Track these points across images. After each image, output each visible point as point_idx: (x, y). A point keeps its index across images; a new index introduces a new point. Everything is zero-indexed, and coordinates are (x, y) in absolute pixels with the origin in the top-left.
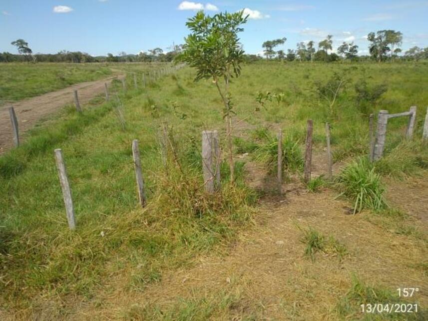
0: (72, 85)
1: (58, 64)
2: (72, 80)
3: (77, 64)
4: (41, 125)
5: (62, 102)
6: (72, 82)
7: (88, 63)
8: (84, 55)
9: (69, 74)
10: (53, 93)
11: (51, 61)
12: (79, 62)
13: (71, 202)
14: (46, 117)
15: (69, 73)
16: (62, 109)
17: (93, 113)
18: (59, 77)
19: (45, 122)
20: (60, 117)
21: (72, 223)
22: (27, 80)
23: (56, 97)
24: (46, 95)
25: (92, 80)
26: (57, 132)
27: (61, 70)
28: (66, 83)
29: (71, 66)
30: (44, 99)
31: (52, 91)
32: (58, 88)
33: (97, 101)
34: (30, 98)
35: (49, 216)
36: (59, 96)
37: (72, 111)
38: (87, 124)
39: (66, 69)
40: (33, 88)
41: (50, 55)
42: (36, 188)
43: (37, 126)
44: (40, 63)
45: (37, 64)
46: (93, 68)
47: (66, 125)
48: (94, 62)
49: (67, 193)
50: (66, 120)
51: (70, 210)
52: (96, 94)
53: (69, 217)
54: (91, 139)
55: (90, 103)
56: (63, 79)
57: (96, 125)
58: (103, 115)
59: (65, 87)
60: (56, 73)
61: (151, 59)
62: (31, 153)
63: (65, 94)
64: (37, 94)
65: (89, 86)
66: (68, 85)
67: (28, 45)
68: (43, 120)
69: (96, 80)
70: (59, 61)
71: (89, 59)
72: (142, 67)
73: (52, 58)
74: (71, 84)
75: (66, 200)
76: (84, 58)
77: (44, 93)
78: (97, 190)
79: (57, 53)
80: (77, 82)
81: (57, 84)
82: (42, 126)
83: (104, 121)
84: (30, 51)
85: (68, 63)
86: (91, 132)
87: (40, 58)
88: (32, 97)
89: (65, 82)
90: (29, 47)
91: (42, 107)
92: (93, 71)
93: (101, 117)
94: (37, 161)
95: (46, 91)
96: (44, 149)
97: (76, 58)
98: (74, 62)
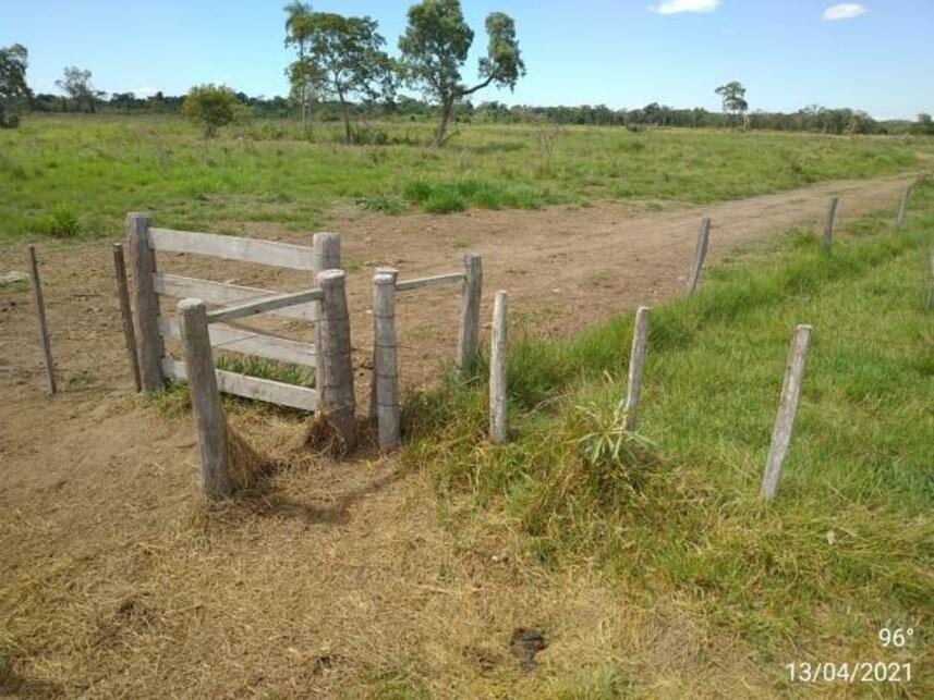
0: (814, 184)
1: (791, 135)
2: (814, 173)
3: (834, 136)
4: (733, 261)
5: (785, 219)
6: (816, 177)
7: (861, 136)
8: (857, 118)
9: (810, 159)
10: (767, 196)
11: (778, 128)
12: (839, 132)
13: (786, 441)
14: (747, 247)
15: (813, 156)
16: (781, 233)
17: (854, 254)
18: (789, 165)
19: (742, 257)
20: (775, 251)
21: (771, 485)
22: (724, 165)
23: (773, 207)
24: (755, 200)
25: (862, 176)
26: (766, 280)
27: (796, 149)
28: (803, 177)
29: (817, 140)
30: (746, 207)
31: (768, 192)
32: (783, 188)
33: (866, 228)
34: (723, 202)
35: (724, 449)
36: (779, 205)
37: (809, 240)
38: (833, 277)
39: (806, 147)
40: (732, 184)
41: (780, 114)
42: (706, 386)
43: (727, 261)
44: (755, 132)
45: (747, 133)
46: (871, 149)
47: (789, 272)
48: (874, 133)
49: (787, 421)
50: (786, 259)
51: (777, 455)
52: (865, 211)
53: (771, 470)
54: (836, 313)
55: (848, 230)
56: (798, 170)
57: (855, 284)
58: (874, 263)
59: (797, 186)
60: (785, 156)
62: (707, 315)
63: (792, 202)
64: (735, 196)
65: (854, 190)
66: (803, 183)
67: (745, 94)
68: (738, 251)
69: (870, 178)
70: (795, 128)
71: (866, 126)
73: (781, 123)
74: (810, 181)
75: (778, 433)
76: (855, 123)
77: (751, 194)
78: (833, 432)
79: (797, 111)
80: (830, 177)
81: (782, 178)
82: (737, 264)
83: (875, 277)
84: (744, 105)
85: (814, 135)
86: (838, 296)
87: (759, 122)
88: (725, 200)
89: (799, 176)
90: (746, 98)
91: (740, 224)
92: (868, 155)
93: (869, 267)
94: (717, 331)
95: (756, 191)
96: (734, 311)
97: (837, 122)
98: (828, 132)
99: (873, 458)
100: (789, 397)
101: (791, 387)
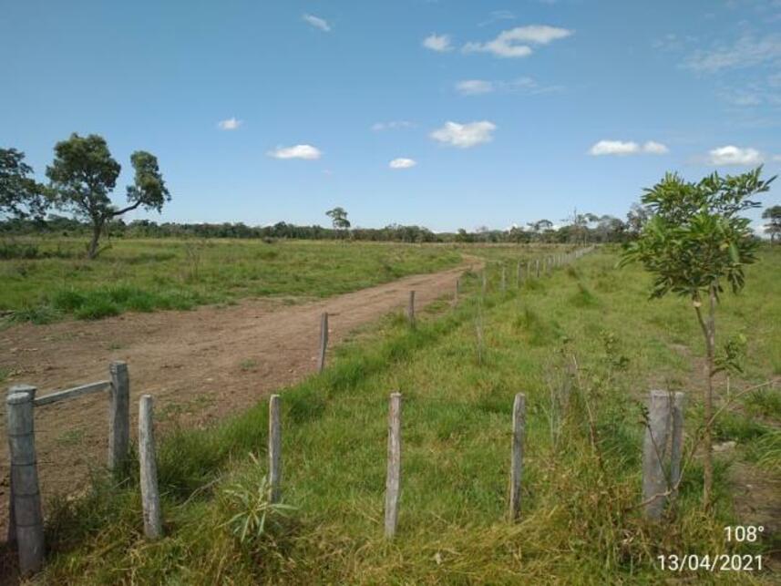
0: (400, 279)
1: (382, 244)
2: (401, 271)
3: (410, 244)
4: (352, 340)
5: (385, 305)
6: (403, 273)
7: (427, 244)
8: (422, 232)
9: (396, 261)
10: (371, 289)
11: (374, 239)
12: (413, 241)
13: (397, 486)
14: (361, 328)
15: (398, 258)
16: (383, 316)
17: (431, 328)
18: (382, 266)
19: (358, 336)
20: (380, 330)
21: (390, 525)
22: (338, 267)
23: (376, 296)
24: (362, 292)
25: (431, 272)
26: (375, 353)
27: (387, 254)
28: (392, 274)
29: (400, 247)
30: (358, 298)
31: (372, 286)
32: (381, 283)
33: (438, 308)
34: (341, 296)
35: (354, 501)
36: (380, 295)
37: (400, 321)
38: (420, 346)
39: (395, 253)
40: (345, 281)
41: (373, 230)
42: (338, 447)
43: (346, 341)
44: (358, 242)
45: (354, 243)
46: (433, 253)
47: (390, 345)
48: (434, 241)
49: (395, 469)
50: (388, 336)
51: (392, 499)
52: (435, 296)
53: (389, 512)
54: (425, 373)
55: (425, 311)
56: (389, 269)
57: (435, 350)
58: (445, 333)
59: (390, 281)
60: (380, 259)
61: (529, 238)
62: (335, 386)
63: (387, 292)
64: (349, 290)
65: (426, 282)
66: (394, 278)
67: (348, 216)
68: (355, 332)
69: (436, 273)
70: (384, 239)
71: (429, 238)
72: (514, 252)
73: (375, 235)
74: (398, 276)
75: (390, 481)
76: (421, 235)
77: (359, 288)
78: (433, 468)
79: (383, 227)
80: (409, 273)
81: (379, 275)
82: (354, 342)
83: (446, 343)
84: (347, 224)
85: (397, 244)
86: (425, 361)
87: (360, 235)
88: (341, 293)
89: (391, 273)
90: (348, 218)
91: (355, 311)
92: (433, 257)
93: (442, 336)
94: (343, 400)
95: (362, 286)
96: (354, 381)
97: (410, 235)
98: (405, 241)
99: (461, 483)
100: (394, 451)
101: (394, 443)
